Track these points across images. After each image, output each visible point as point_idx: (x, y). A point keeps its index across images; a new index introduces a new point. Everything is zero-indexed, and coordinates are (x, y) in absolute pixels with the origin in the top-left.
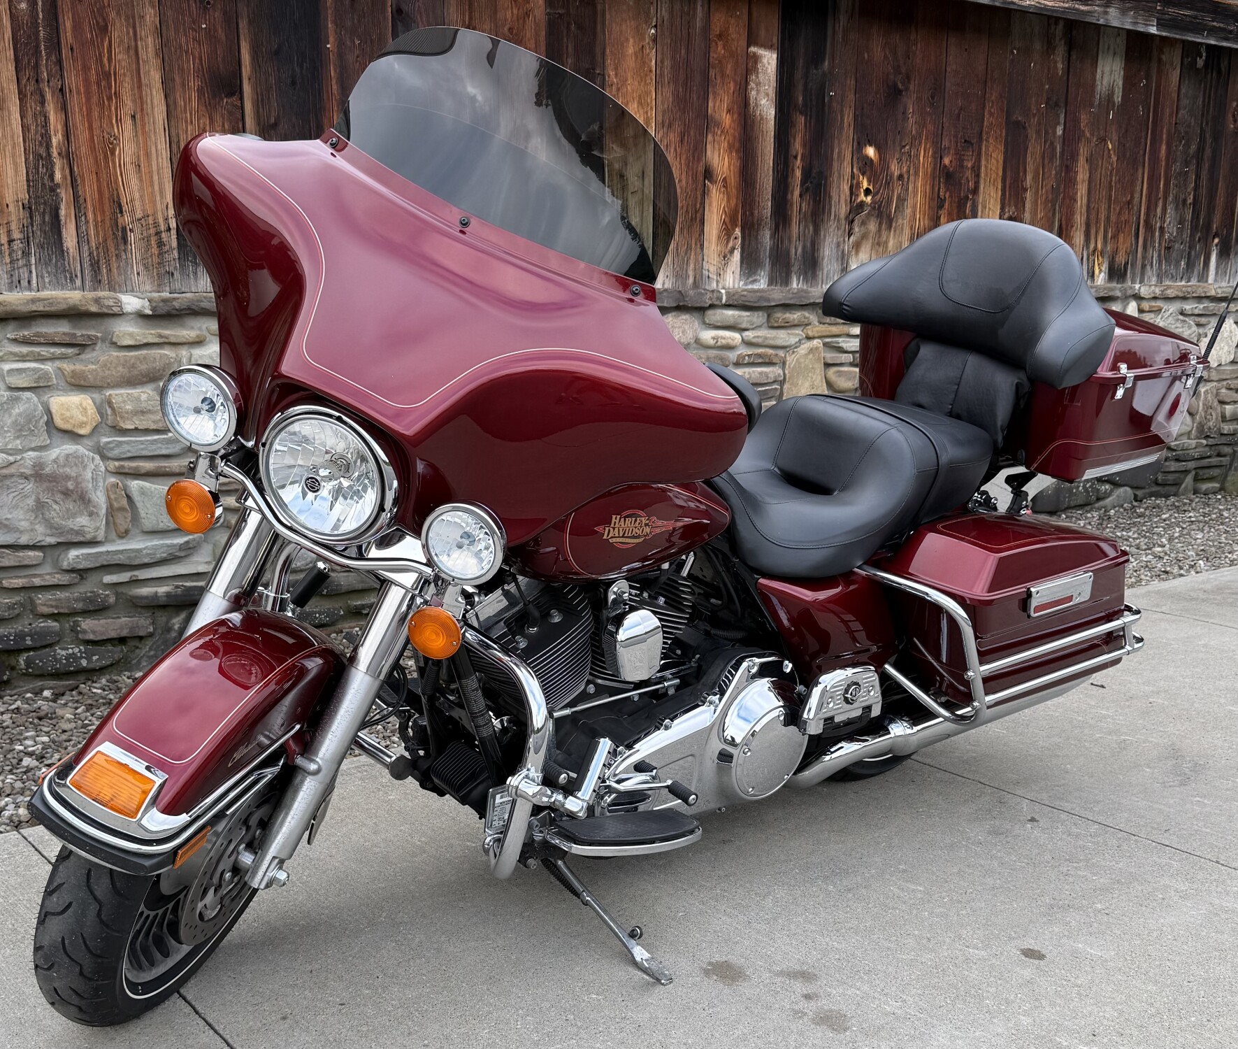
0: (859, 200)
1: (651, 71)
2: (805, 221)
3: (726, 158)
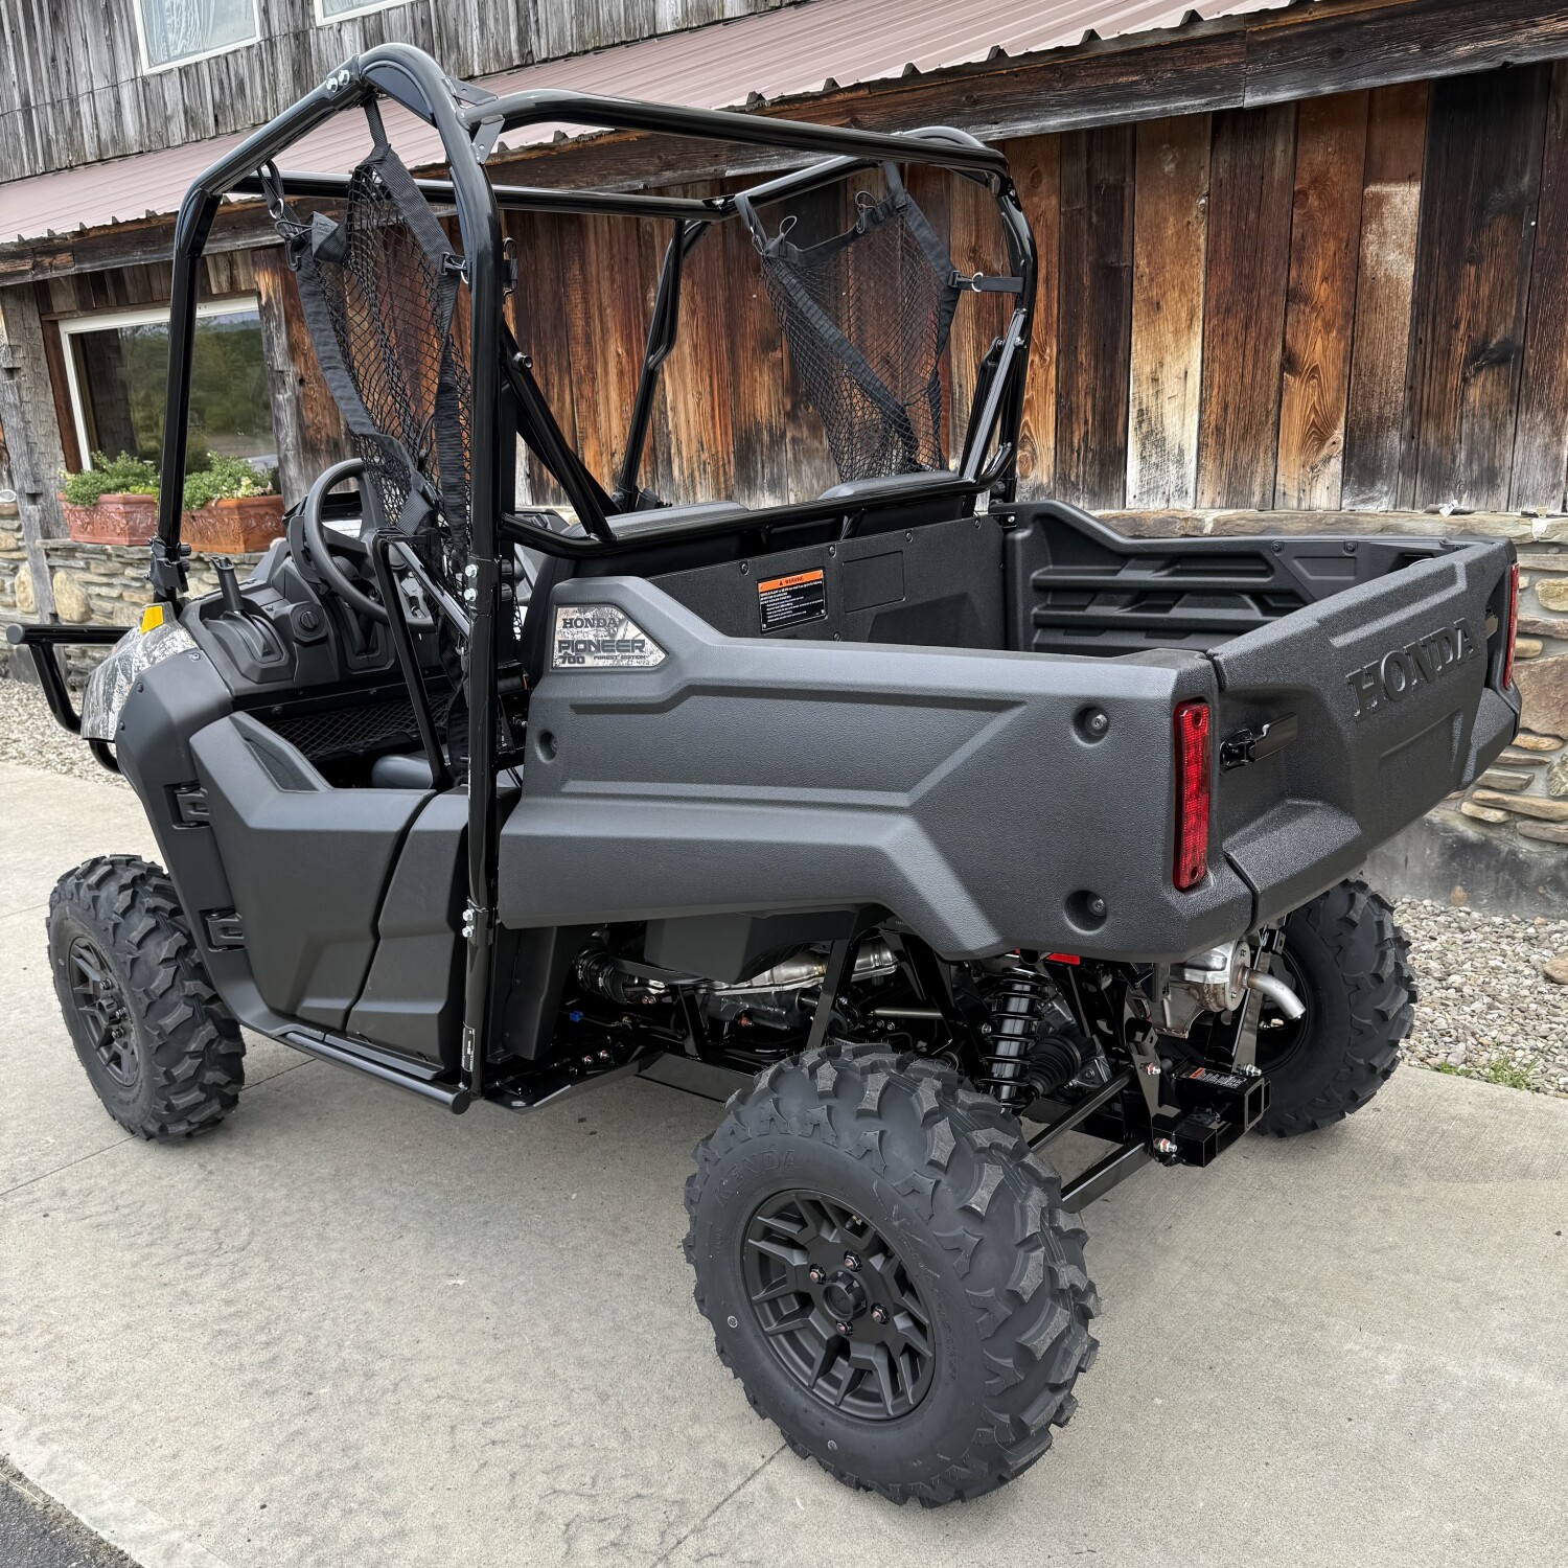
1: (1199, 250)
2: (1474, 415)
3: (1319, 339)
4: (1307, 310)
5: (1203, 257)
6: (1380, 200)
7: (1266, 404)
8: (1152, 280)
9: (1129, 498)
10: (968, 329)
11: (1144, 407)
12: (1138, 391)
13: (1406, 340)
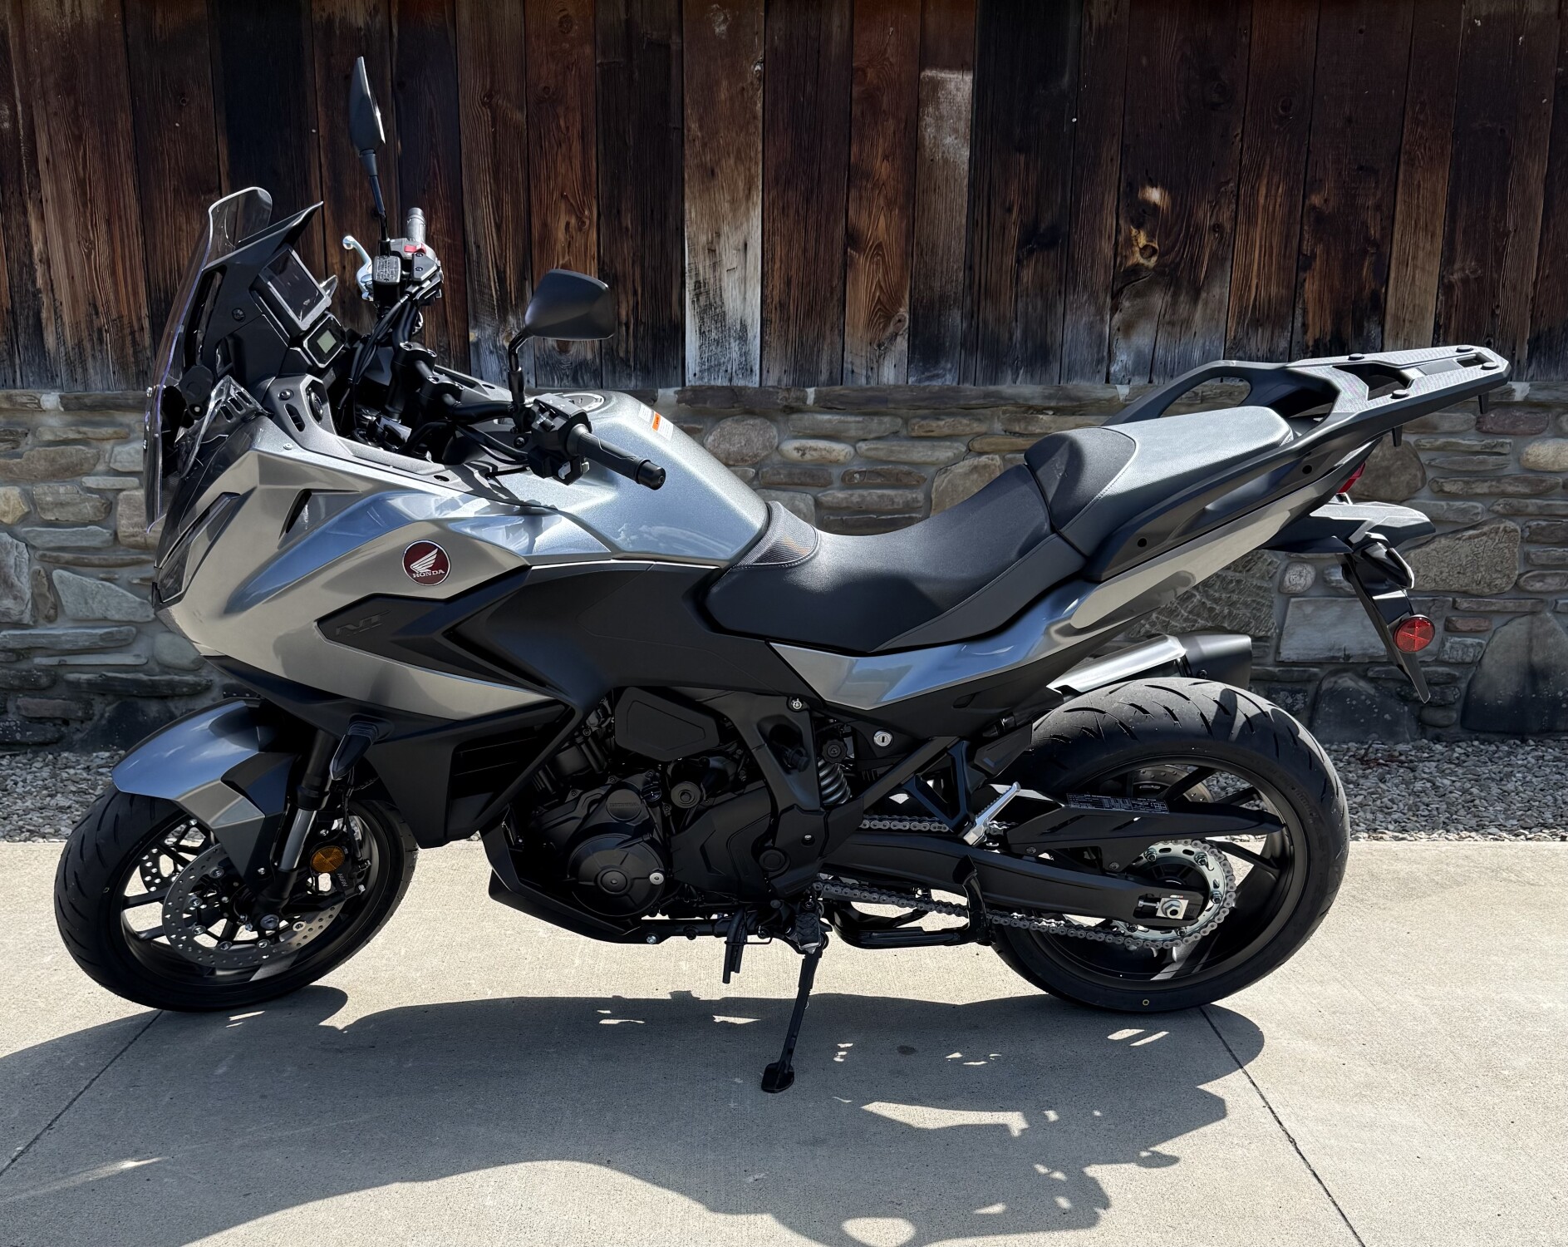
0: (1130, 263)
1: (755, 118)
2: (1027, 295)
3: (882, 218)
4: (869, 186)
5: (760, 125)
6: (936, 85)
7: (831, 281)
8: (704, 145)
9: (689, 376)
10: (485, 183)
11: (701, 279)
12: (694, 262)
13: (964, 221)
